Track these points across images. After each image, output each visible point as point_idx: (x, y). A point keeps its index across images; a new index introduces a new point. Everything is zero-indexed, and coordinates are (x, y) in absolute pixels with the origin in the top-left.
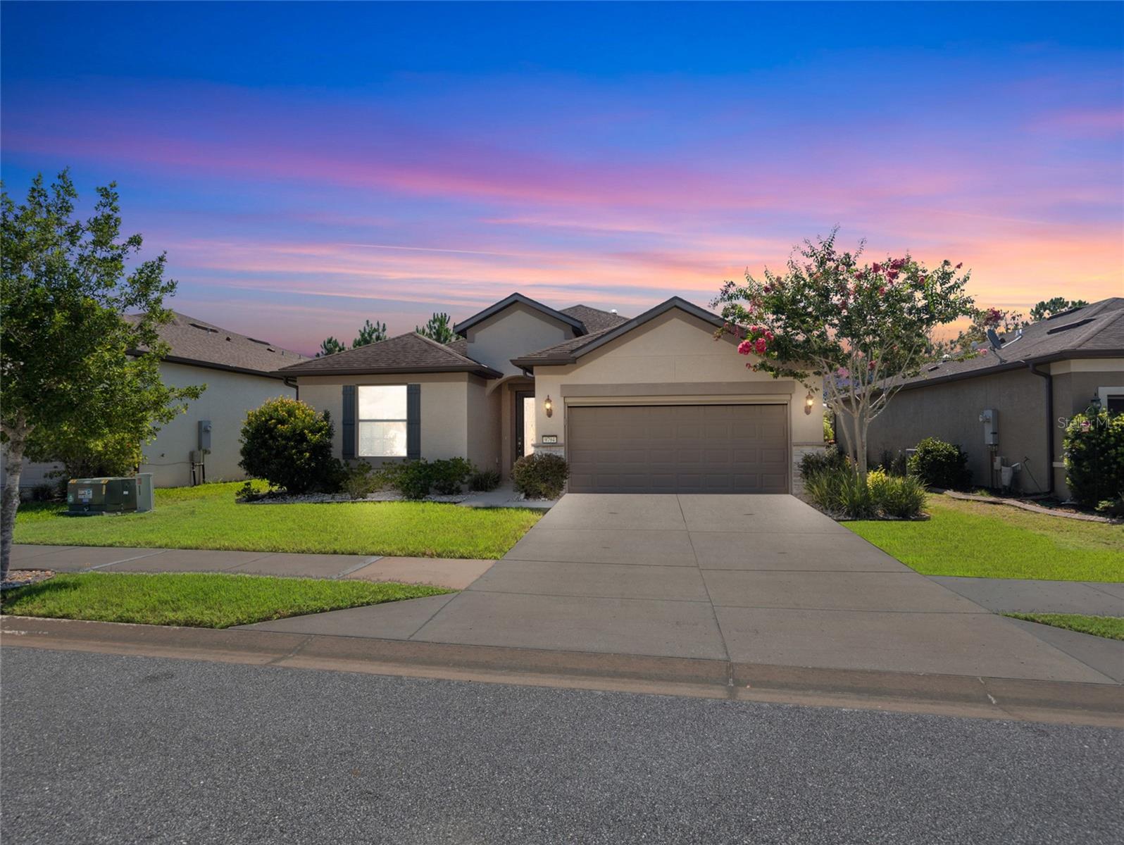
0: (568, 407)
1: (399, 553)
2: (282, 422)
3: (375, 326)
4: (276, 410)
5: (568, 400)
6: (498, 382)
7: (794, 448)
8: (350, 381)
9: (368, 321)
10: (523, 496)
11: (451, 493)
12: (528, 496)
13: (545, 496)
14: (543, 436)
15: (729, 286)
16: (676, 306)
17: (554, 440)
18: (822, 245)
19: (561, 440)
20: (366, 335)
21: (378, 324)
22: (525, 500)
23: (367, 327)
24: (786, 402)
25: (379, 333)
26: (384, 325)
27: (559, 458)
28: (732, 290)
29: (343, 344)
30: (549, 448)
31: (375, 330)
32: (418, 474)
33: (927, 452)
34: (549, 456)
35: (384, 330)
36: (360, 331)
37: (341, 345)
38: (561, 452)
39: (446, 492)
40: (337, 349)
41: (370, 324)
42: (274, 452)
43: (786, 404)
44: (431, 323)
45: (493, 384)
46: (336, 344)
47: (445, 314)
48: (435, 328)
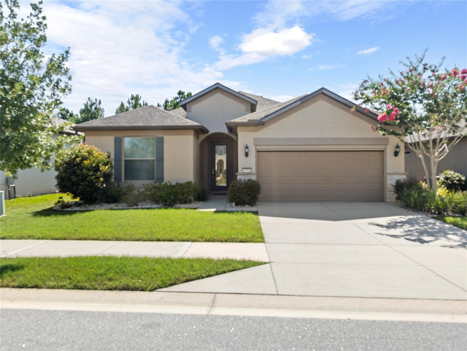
0: (258, 151)
1: (201, 240)
2: (84, 158)
3: (94, 101)
4: (79, 152)
5: (258, 147)
6: (205, 135)
7: (388, 176)
8: (119, 134)
9: (89, 98)
10: (234, 204)
11: (185, 202)
12: (237, 204)
13: (248, 204)
14: (243, 168)
15: (365, 82)
16: (323, 93)
17: (249, 171)
18: (417, 59)
19: (254, 171)
20: (88, 106)
21: (96, 100)
22: (236, 206)
23: (89, 102)
24: (382, 150)
25: (96, 105)
26: (100, 101)
27: (254, 181)
28: (366, 85)
29: (72, 112)
30: (246, 176)
31: (94, 104)
32: (171, 191)
33: (447, 179)
34: (249, 180)
35: (100, 103)
36: (84, 104)
37: (70, 112)
38: (254, 178)
39: (183, 201)
40: (69, 114)
41: (91, 99)
42: (80, 178)
43: (383, 151)
44: (130, 100)
45: (203, 137)
46: (67, 111)
47: (138, 95)
48: (132, 103)
